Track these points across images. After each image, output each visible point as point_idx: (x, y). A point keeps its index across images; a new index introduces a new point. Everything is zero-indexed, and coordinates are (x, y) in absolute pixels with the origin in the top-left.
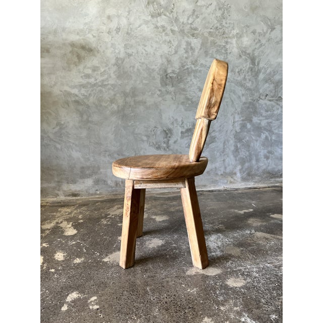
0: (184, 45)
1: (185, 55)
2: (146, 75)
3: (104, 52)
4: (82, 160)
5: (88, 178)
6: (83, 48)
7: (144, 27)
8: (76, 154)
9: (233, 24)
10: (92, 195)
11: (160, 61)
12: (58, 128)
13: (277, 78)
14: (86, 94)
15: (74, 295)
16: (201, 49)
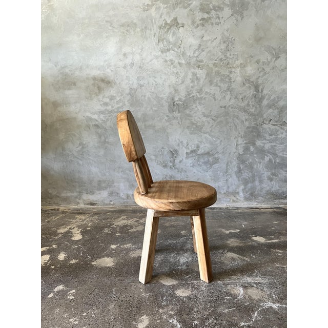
0: (190, 76)
1: (191, 85)
2: (155, 103)
3: (120, 84)
4: (99, 174)
5: (104, 190)
6: (103, 80)
7: (155, 61)
8: (94, 170)
9: (237, 55)
10: (107, 205)
11: (167, 91)
12: (81, 147)
13: (281, 103)
14: (104, 119)
15: (61, 287)
16: (206, 78)
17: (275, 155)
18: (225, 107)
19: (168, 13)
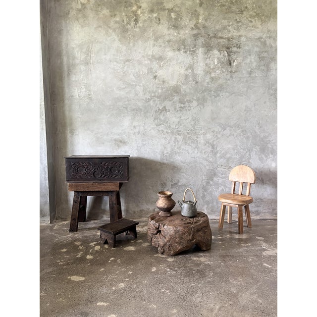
0: (173, 139)
1: (174, 144)
3: (131, 143)
6: (121, 142)
7: (152, 131)
9: (201, 127)
11: (160, 148)
15: (113, 259)
16: (183, 141)
17: (225, 186)
18: (194, 157)
19: (160, 104)
